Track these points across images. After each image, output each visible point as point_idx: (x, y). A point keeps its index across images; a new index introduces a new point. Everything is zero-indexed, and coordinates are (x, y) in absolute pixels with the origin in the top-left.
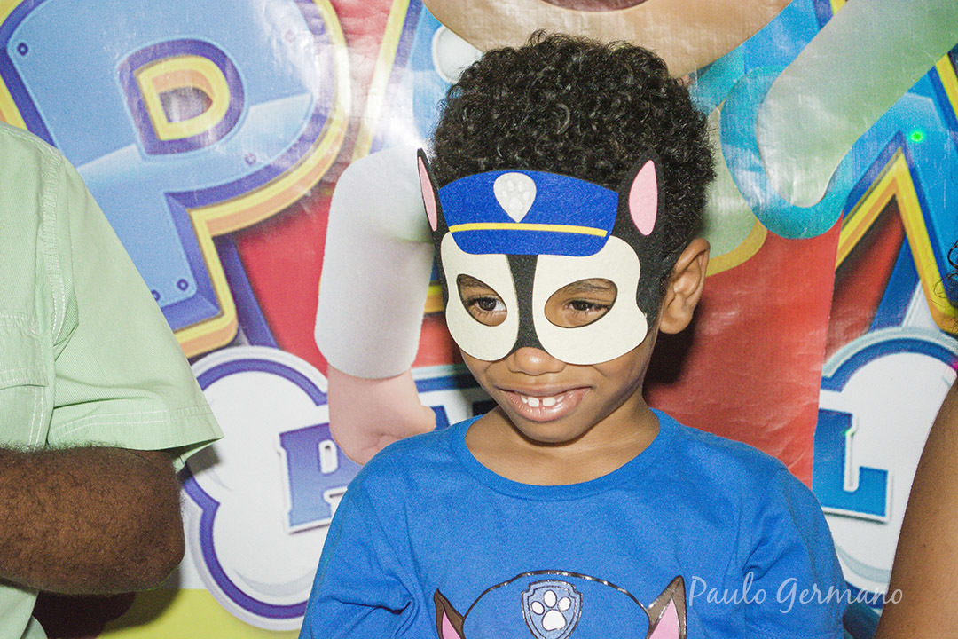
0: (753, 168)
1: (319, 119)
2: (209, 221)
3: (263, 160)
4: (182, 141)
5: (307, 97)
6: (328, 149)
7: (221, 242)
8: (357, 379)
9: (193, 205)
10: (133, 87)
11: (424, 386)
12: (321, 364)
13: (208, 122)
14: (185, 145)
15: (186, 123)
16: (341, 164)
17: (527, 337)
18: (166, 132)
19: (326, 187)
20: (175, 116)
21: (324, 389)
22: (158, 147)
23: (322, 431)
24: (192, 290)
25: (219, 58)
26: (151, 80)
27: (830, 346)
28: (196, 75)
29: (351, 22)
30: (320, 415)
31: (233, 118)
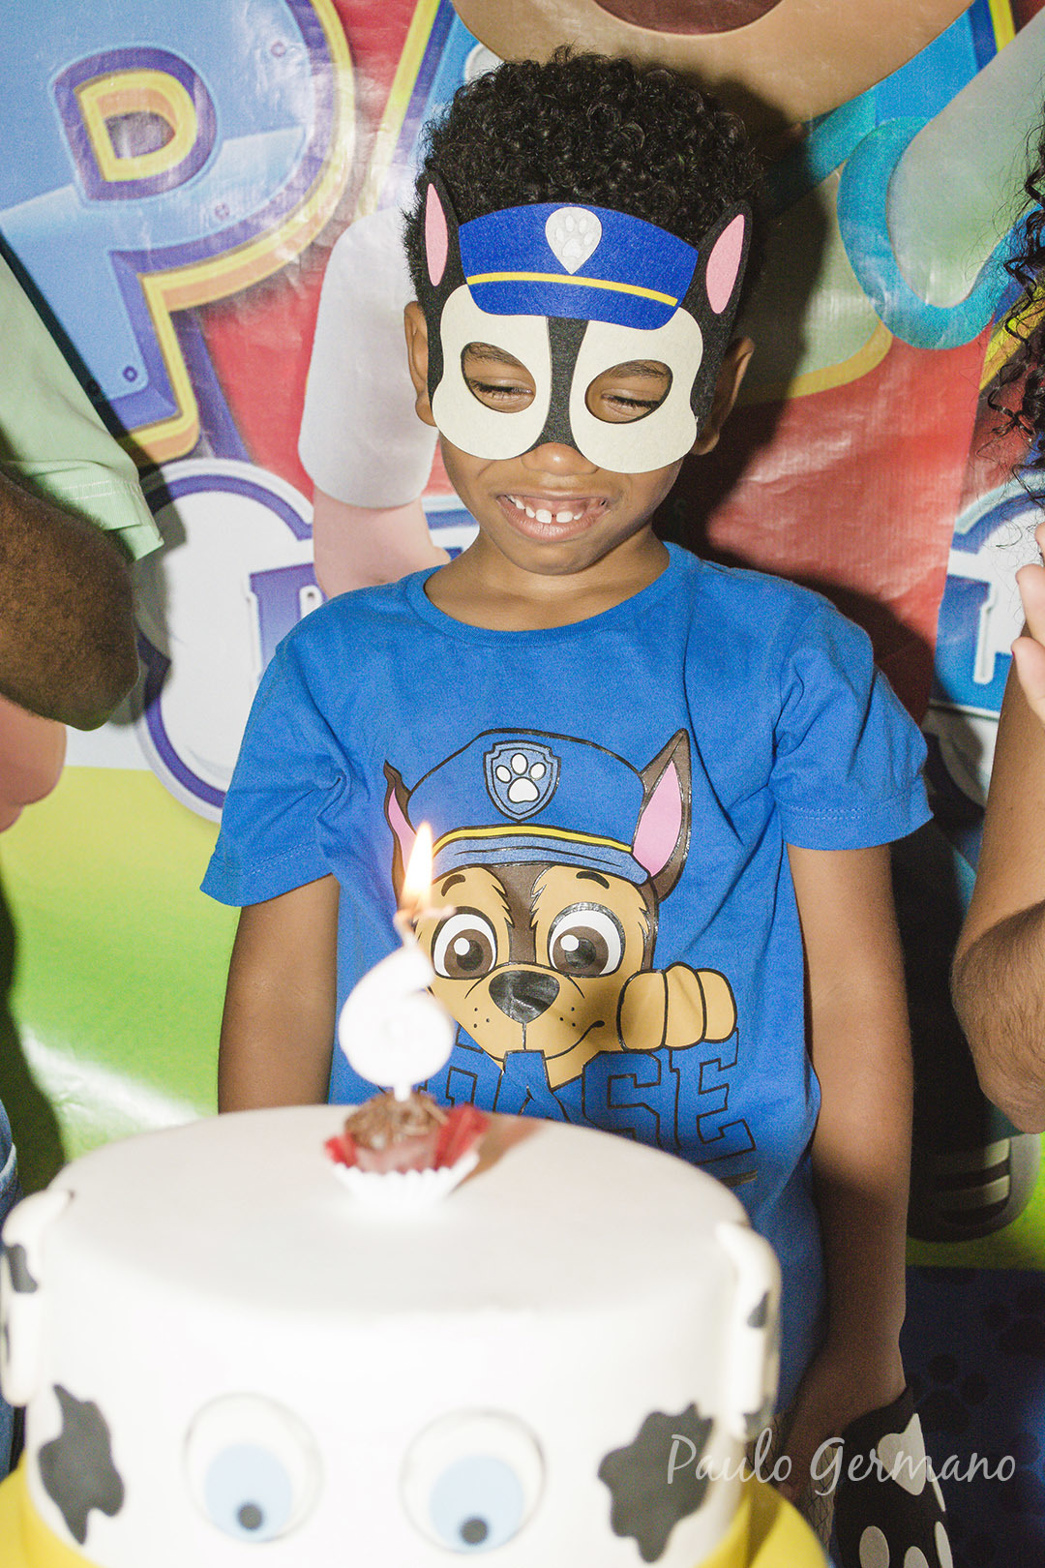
0: (880, 253)
1: (314, 163)
2: (165, 291)
3: (238, 214)
4: (133, 183)
5: (299, 130)
6: (325, 201)
7: (180, 319)
8: (351, 508)
9: (145, 269)
10: (72, 111)
11: (437, 520)
12: (306, 485)
13: (170, 159)
14: (136, 189)
15: (139, 161)
16: (340, 223)
17: (557, 430)
18: (114, 170)
19: (319, 253)
20: (126, 149)
21: (308, 518)
22: (104, 190)
23: (304, 573)
24: (142, 382)
25: (186, 75)
26: (93, 99)
27: (967, 493)
28: (154, 96)
29: (359, 34)
30: (302, 552)
31: (200, 158)
